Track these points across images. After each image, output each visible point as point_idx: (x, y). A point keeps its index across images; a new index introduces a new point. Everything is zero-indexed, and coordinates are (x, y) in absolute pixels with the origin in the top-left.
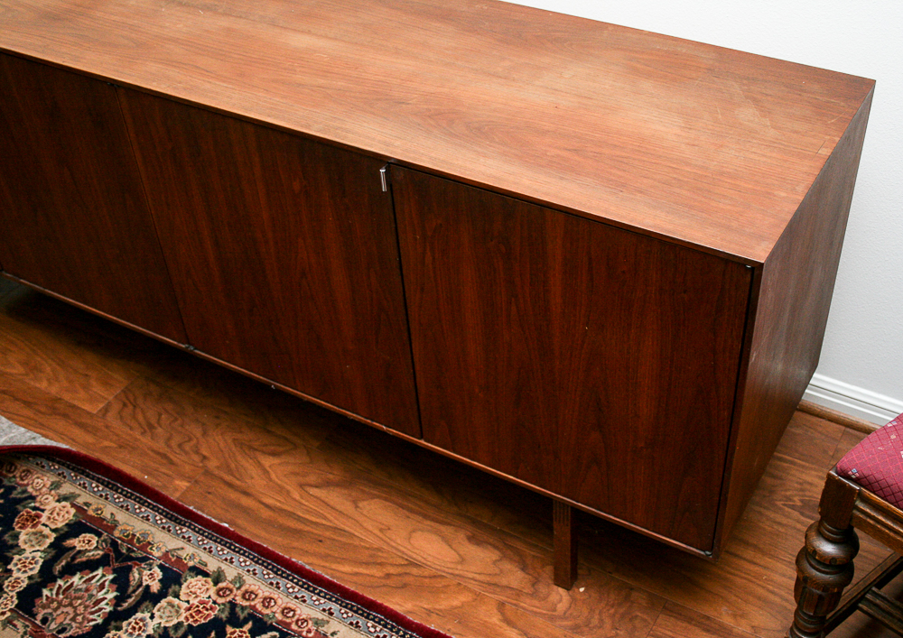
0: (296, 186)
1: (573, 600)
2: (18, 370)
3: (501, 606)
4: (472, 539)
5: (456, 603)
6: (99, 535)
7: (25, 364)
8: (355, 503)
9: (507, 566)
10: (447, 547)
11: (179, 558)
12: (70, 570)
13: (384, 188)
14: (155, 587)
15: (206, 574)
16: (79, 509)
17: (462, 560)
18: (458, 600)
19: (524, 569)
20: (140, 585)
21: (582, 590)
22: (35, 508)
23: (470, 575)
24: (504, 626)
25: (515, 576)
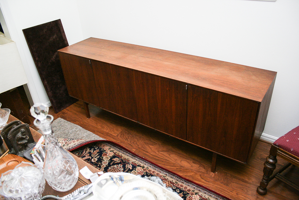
0: (167, 89)
1: (215, 175)
2: (99, 127)
3: (200, 175)
4: (193, 162)
5: (191, 174)
6: (119, 158)
7: (101, 126)
8: (169, 155)
9: (201, 168)
10: (189, 164)
11: (135, 163)
12: (114, 164)
13: (186, 89)
14: (131, 168)
15: (141, 167)
16: (114, 153)
17: (192, 166)
18: (192, 174)
19: (205, 169)
20: (128, 168)
21: (217, 173)
22: (106, 153)
23: (194, 169)
24: (201, 179)
25: (203, 170)
